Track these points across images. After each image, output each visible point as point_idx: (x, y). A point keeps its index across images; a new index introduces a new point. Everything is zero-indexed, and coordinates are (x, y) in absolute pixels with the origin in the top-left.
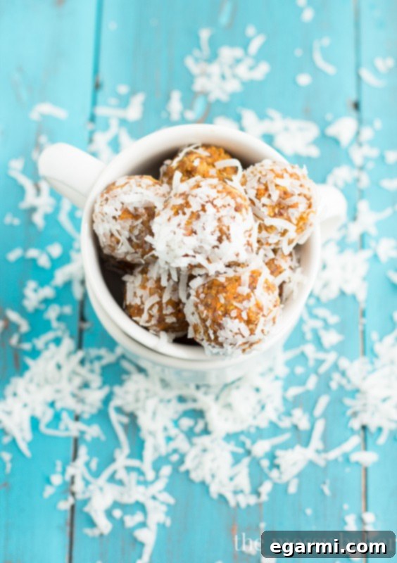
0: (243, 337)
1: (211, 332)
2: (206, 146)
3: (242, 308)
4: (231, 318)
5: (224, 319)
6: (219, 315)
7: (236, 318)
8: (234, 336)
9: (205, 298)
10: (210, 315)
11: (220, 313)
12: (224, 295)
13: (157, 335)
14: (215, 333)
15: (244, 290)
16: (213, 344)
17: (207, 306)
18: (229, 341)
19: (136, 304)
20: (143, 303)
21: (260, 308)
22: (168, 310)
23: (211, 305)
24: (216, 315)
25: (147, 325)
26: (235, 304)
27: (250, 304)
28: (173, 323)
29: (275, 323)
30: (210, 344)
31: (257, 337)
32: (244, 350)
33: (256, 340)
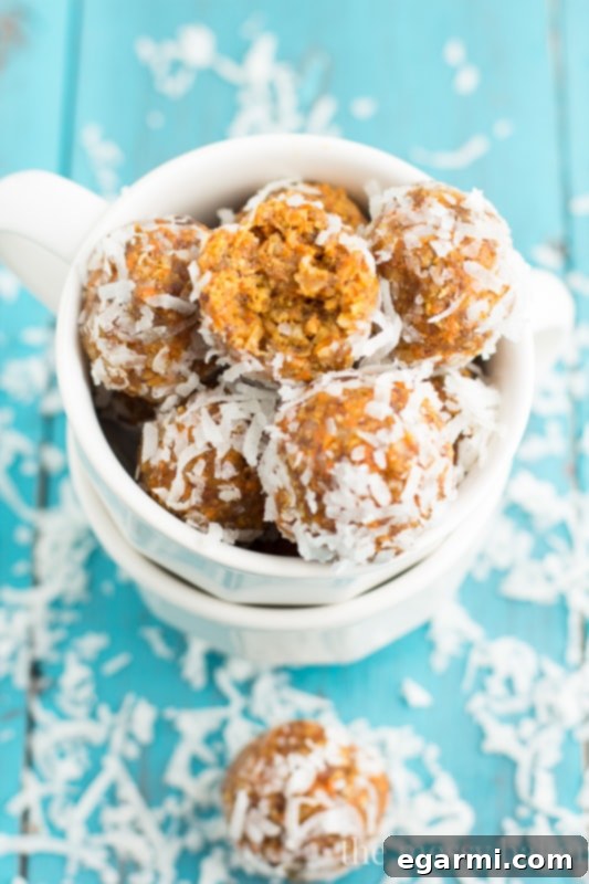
0: (378, 505)
1: (310, 496)
2: (312, 183)
3: (376, 445)
4: (353, 463)
5: (337, 465)
6: (328, 459)
7: (362, 462)
8: (357, 504)
9: (300, 429)
10: (310, 460)
11: (330, 454)
12: (339, 418)
13: (202, 527)
14: (319, 498)
15: (379, 408)
16: (315, 526)
17: (304, 443)
18: (348, 516)
19: (162, 462)
20: (174, 458)
21: (412, 448)
22: (227, 471)
23: (311, 440)
24: (323, 458)
25: (181, 506)
26: (362, 434)
27: (394, 437)
28: (234, 503)
29: (442, 495)
30: (308, 530)
31: (405, 511)
32: (378, 543)
33: (404, 520)
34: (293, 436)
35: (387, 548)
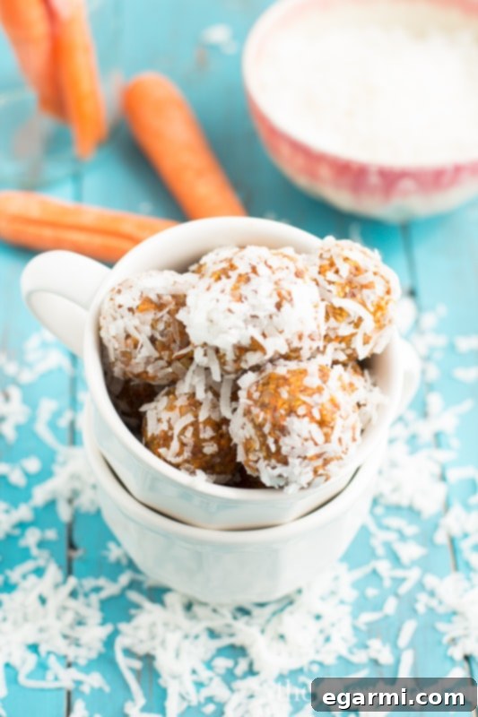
0: (316, 444)
1: (270, 441)
3: (312, 404)
4: (298, 416)
5: (288, 419)
6: (281, 415)
7: (304, 416)
8: (303, 444)
9: (260, 397)
10: (269, 417)
11: (282, 412)
12: (287, 388)
13: (193, 473)
14: (276, 442)
15: (312, 381)
16: (273, 462)
17: (263, 406)
18: (297, 452)
19: (163, 431)
20: (171, 428)
21: (336, 405)
22: (207, 433)
23: (269, 404)
24: (277, 415)
25: (178, 460)
26: (303, 398)
27: (324, 399)
28: (212, 456)
29: (354, 440)
30: (268, 465)
31: (332, 448)
32: (315, 472)
33: (332, 455)
34: (256, 402)
35: (321, 475)
